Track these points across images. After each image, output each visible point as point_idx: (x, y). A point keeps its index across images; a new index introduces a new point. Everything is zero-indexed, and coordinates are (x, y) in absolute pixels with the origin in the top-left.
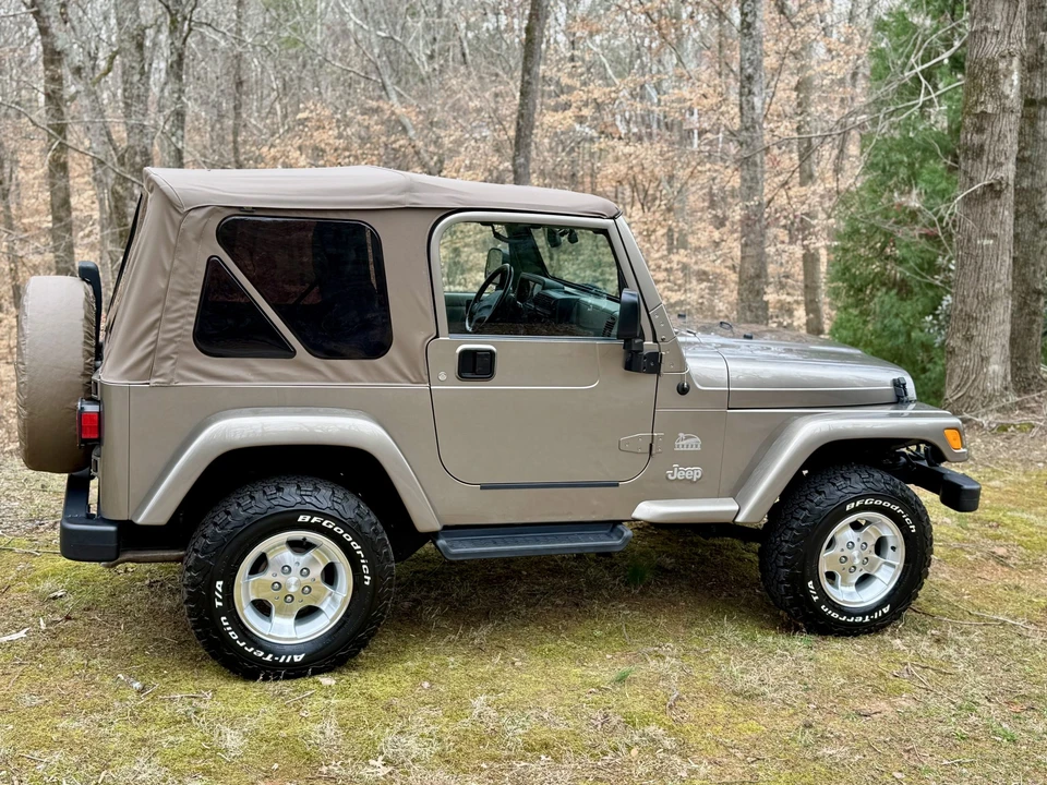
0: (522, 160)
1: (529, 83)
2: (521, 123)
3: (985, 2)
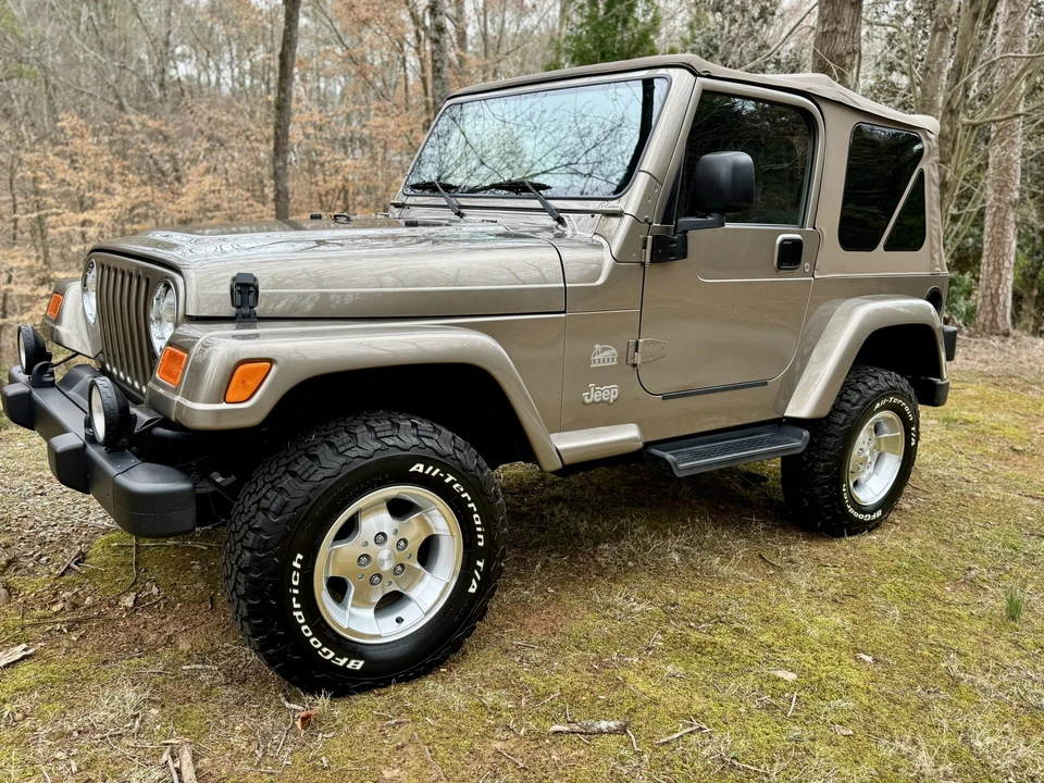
0: (281, 164)
1: (284, 100)
2: (279, 132)
3: (836, 8)
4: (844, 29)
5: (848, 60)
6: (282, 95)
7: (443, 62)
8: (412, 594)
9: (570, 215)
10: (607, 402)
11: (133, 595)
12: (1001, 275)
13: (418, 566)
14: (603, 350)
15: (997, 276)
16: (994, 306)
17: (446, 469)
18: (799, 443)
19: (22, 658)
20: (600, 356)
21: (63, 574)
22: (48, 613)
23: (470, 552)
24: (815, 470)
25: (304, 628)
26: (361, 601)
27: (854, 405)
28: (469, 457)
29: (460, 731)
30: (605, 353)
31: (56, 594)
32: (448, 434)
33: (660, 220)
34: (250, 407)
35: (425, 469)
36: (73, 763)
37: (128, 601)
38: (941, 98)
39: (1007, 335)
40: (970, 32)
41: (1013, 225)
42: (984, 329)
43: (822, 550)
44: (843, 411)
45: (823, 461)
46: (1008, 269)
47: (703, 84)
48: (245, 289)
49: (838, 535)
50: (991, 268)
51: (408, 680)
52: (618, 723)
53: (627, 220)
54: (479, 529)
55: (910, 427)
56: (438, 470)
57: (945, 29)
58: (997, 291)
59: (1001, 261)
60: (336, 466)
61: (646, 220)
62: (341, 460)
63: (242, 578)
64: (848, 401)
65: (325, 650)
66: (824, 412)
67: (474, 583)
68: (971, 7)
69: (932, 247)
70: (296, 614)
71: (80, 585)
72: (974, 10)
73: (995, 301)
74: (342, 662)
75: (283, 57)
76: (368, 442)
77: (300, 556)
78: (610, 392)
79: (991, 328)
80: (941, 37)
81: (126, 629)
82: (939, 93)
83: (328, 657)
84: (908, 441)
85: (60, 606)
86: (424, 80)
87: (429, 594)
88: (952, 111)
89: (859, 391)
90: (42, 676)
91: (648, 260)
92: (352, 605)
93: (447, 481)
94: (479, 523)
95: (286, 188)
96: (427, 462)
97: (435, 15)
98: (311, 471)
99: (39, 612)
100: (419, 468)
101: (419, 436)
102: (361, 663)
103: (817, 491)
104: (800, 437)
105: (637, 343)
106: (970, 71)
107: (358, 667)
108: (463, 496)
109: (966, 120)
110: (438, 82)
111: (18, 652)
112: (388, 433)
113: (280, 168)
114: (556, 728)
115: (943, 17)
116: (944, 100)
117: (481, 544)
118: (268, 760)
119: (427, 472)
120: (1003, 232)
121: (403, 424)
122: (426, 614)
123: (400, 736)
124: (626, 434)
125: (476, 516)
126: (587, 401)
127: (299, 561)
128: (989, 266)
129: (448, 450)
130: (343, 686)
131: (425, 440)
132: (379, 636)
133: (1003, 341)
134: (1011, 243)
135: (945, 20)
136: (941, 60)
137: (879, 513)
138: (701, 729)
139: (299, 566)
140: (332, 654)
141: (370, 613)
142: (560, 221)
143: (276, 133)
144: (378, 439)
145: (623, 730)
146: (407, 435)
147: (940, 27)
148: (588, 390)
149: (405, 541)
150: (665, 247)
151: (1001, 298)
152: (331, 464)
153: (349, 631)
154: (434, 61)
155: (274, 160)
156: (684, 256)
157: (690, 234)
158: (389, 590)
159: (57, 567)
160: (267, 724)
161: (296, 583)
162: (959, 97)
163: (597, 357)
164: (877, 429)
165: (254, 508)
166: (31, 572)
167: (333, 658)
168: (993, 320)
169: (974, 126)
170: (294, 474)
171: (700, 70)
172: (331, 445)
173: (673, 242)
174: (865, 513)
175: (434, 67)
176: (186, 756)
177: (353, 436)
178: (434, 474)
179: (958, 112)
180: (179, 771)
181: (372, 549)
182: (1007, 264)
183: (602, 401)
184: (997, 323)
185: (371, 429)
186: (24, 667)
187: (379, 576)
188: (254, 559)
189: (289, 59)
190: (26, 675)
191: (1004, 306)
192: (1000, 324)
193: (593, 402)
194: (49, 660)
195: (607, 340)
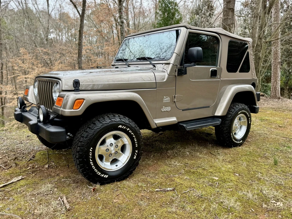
0: (80, 60)
1: (81, 43)
3: (227, 12)
4: (230, 18)
5: (231, 26)
6: (80, 41)
7: (123, 31)
8: (120, 159)
9: (157, 65)
10: (168, 111)
11: (48, 165)
12: (277, 82)
13: (121, 152)
14: (166, 98)
15: (276, 83)
16: (275, 91)
17: (127, 127)
18: (218, 122)
19: (21, 179)
20: (165, 99)
21: (29, 161)
22: (26, 169)
23: (134, 148)
24: (224, 130)
25: (93, 166)
26: (107, 160)
27: (233, 112)
28: (133, 124)
29: (133, 192)
30: (167, 99)
31: (28, 165)
32: (127, 118)
33: (179, 65)
34: (79, 110)
35: (122, 127)
36: (37, 200)
37: (47, 166)
38: (257, 35)
39: (279, 98)
40: (264, 17)
41: (279, 69)
42: (273, 97)
43: (226, 151)
44: (230, 114)
45: (226, 127)
46: (279, 80)
47: (189, 31)
48: (76, 83)
49: (231, 147)
50: (274, 80)
51: (119, 181)
52: (172, 188)
53: (171, 65)
54: (136, 142)
55: (249, 118)
56: (125, 127)
57: (257, 17)
58: (276, 86)
59: (277, 78)
60: (100, 126)
61: (176, 65)
62: (101, 124)
63: (77, 154)
64: (231, 111)
65: (98, 172)
66: (225, 114)
67: (135, 156)
68: (264, 11)
69: (252, 71)
70: (91, 163)
71: (34, 163)
72: (264, 12)
73: (275, 89)
74: (103, 175)
75: (80, 31)
76: (107, 121)
77: (92, 148)
78: (168, 109)
79: (275, 96)
80: (256, 19)
81: (47, 173)
82: (256, 34)
83: (99, 174)
84: (248, 122)
85: (29, 168)
86: (118, 36)
87: (124, 159)
88: (260, 38)
89: (234, 109)
90: (27, 183)
91: (177, 75)
92: (105, 161)
93: (128, 130)
94: (136, 141)
95: (82, 66)
96: (122, 125)
97: (121, 19)
98: (94, 127)
99: (24, 169)
100: (120, 126)
101: (120, 119)
102: (107, 176)
103: (224, 135)
104: (219, 121)
105: (175, 96)
106: (264, 27)
107: (107, 177)
108: (132, 134)
109: (264, 41)
110: (122, 36)
111: (20, 178)
112: (112, 118)
113: (80, 61)
114: (157, 190)
115: (256, 14)
116: (258, 35)
117: (137, 146)
118: (85, 199)
119: (122, 128)
120: (277, 71)
121: (116, 115)
122: (123, 164)
123: (118, 193)
124: (173, 120)
125: (135, 139)
126: (163, 111)
127: (91, 149)
128: (273, 80)
129: (128, 122)
130: (103, 182)
131: (122, 119)
132: (112, 169)
133: (278, 100)
134: (279, 73)
135: (257, 14)
136: (256, 25)
137: (242, 141)
138: (193, 190)
139: (91, 151)
140: (100, 173)
141: (109, 164)
142: (154, 66)
143: (78, 52)
144: (110, 119)
145: (174, 190)
146: (117, 119)
147: (256, 16)
148: (163, 108)
149: (117, 145)
150: (181, 72)
151: (277, 89)
152: (99, 125)
153: (104, 168)
154: (121, 31)
155: (78, 59)
156: (186, 74)
157: (187, 68)
158: (114, 158)
159: (28, 159)
160: (84, 191)
161: (91, 155)
162: (262, 35)
163: (165, 100)
164: (240, 119)
165: (80, 137)
166: (21, 160)
167: (100, 175)
168: (275, 94)
169: (267, 42)
170: (90, 128)
171: (188, 27)
172: (99, 121)
173: (183, 70)
174: (238, 141)
175: (121, 33)
176: (65, 198)
177: (104, 118)
178: (124, 128)
179: (262, 39)
180: (63, 201)
181: (109, 147)
182: (278, 79)
183: (166, 111)
184: (276, 95)
185: (108, 117)
186: (22, 181)
187: (111, 154)
188: (81, 149)
189: (82, 32)
190: (22, 183)
191: (278, 90)
192: (277, 95)
193: (164, 111)
194: (28, 179)
195: (167, 95)
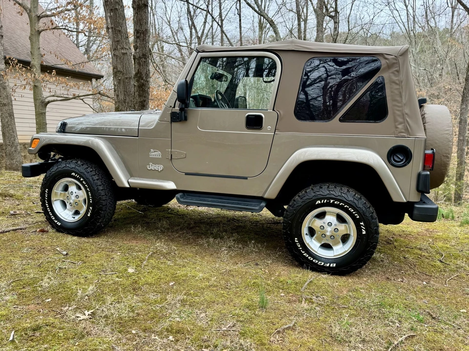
10: (158, 171)
14: (155, 152)
17: (81, 176)
18: (257, 208)
20: (153, 154)
23: (88, 204)
25: (48, 209)
28: (89, 175)
30: (156, 153)
34: (34, 149)
47: (200, 55)
53: (164, 107)
54: (90, 197)
55: (359, 222)
56: (78, 176)
61: (171, 107)
65: (53, 216)
67: (89, 213)
69: (395, 121)
70: (47, 205)
74: (56, 221)
78: (160, 168)
84: (359, 230)
91: (170, 121)
92: (67, 210)
93: (81, 180)
96: (75, 173)
105: (170, 151)
107: (59, 225)
108: (86, 185)
112: (68, 163)
117: (91, 202)
119: (75, 176)
121: (73, 161)
122: (78, 218)
125: (89, 193)
126: (148, 168)
127: (47, 191)
129: (83, 171)
131: (76, 167)
132: (67, 220)
137: (332, 265)
140: (54, 218)
141: (70, 213)
146: (72, 165)
148: (149, 165)
149: (78, 196)
158: (75, 209)
161: (46, 196)
167: (54, 220)
171: (200, 49)
174: (319, 261)
181: (70, 195)
183: (155, 170)
187: (71, 203)
193: (151, 170)
195: (156, 148)
